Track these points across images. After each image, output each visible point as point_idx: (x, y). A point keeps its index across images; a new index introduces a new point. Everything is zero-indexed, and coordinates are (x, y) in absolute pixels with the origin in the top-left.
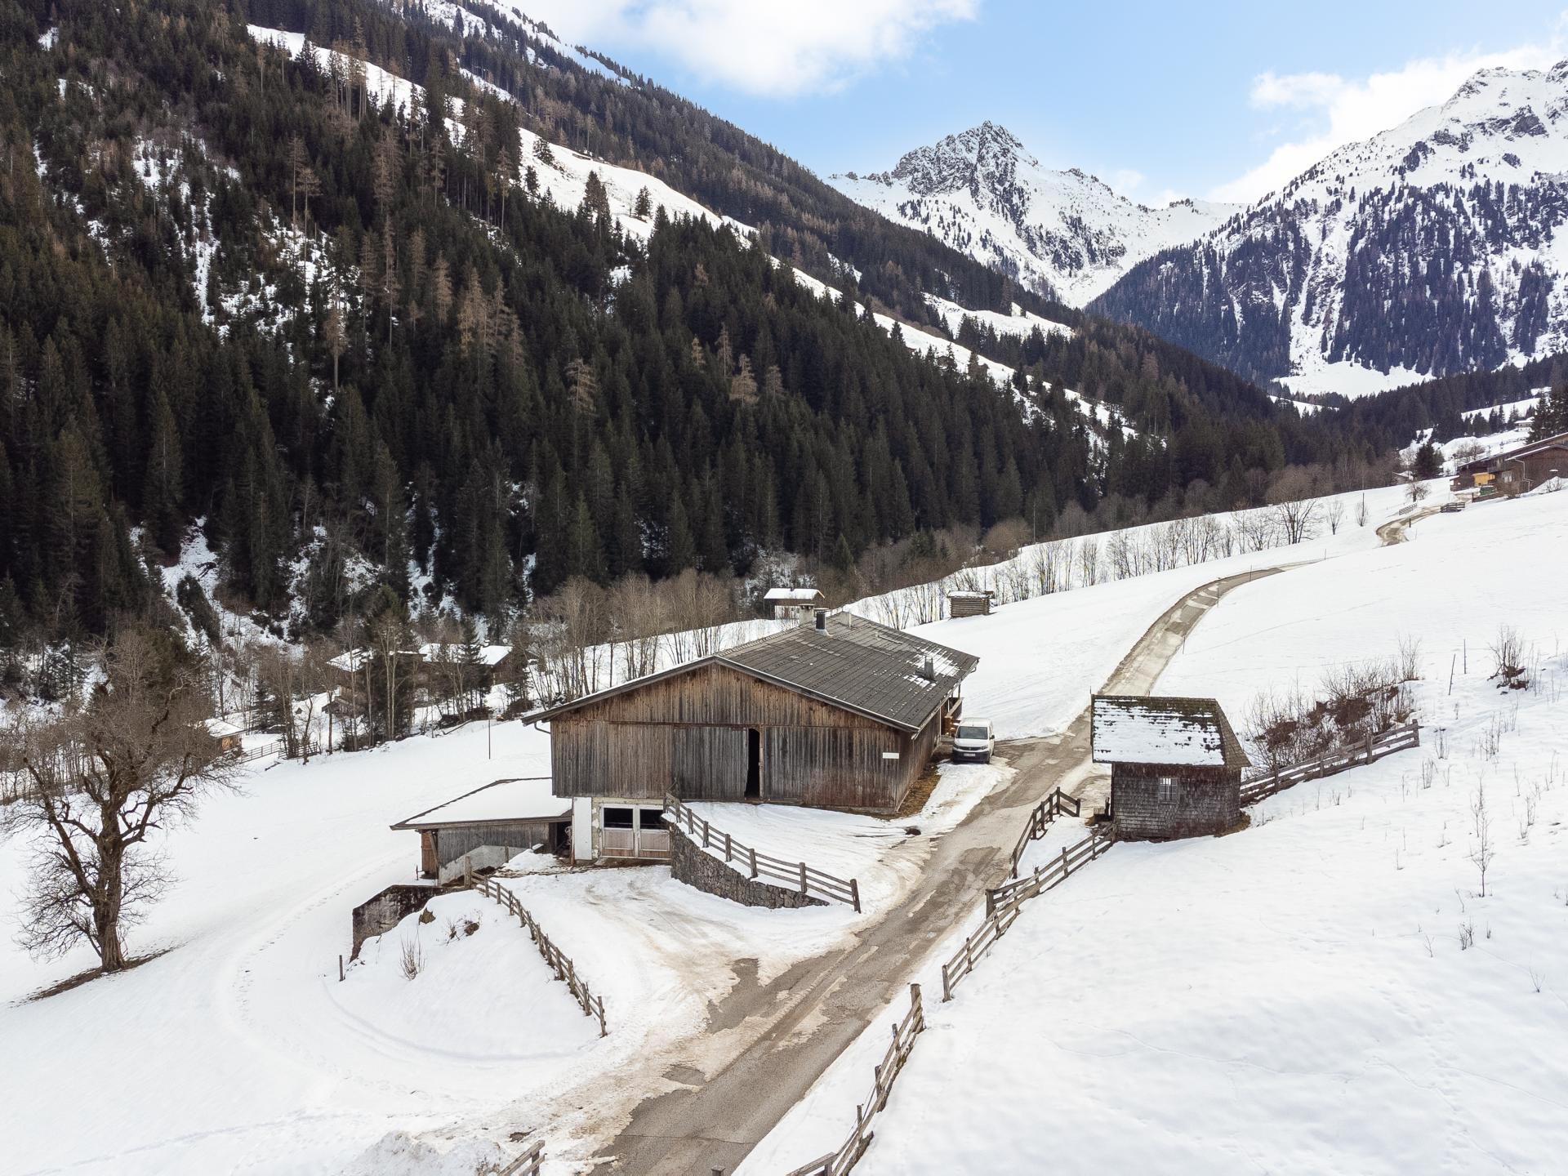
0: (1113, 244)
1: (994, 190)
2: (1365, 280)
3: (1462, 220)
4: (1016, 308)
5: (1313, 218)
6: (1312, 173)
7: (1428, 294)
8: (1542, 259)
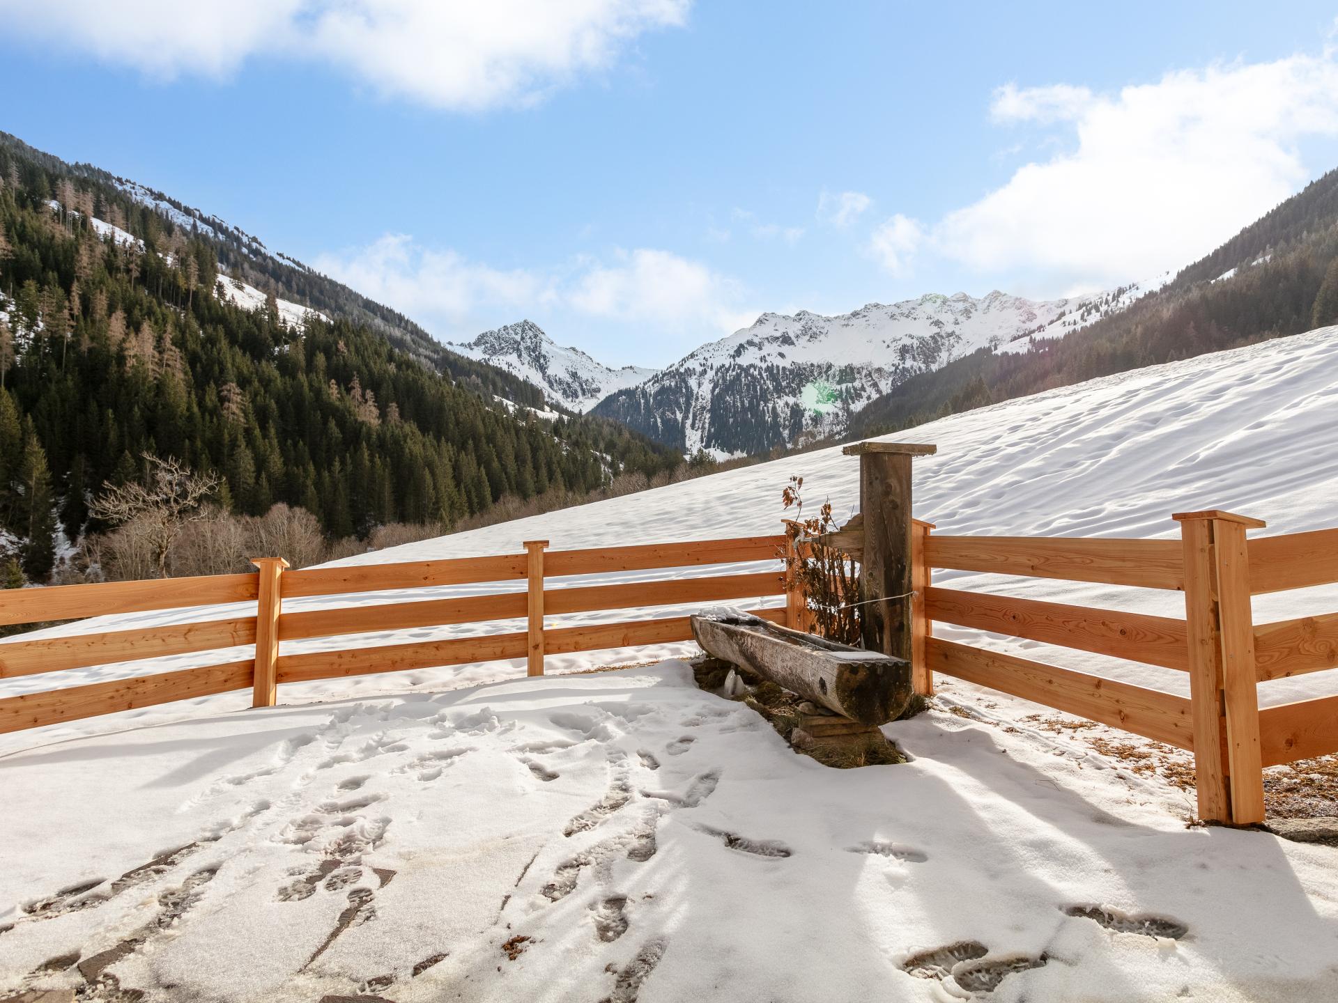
0: (594, 386)
1: (530, 355)
2: (720, 408)
3: (762, 382)
4: (547, 408)
5: (694, 377)
6: (692, 356)
7: (749, 416)
8: (798, 402)
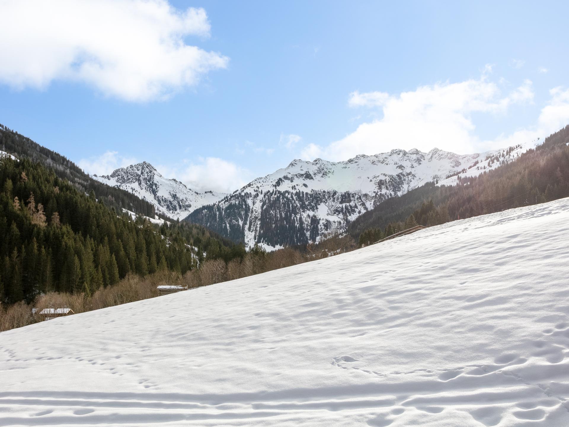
0: (187, 203)
1: (146, 184)
2: (267, 218)
3: (293, 202)
4: (157, 217)
5: (250, 198)
6: (249, 185)
7: (285, 223)
8: (316, 214)
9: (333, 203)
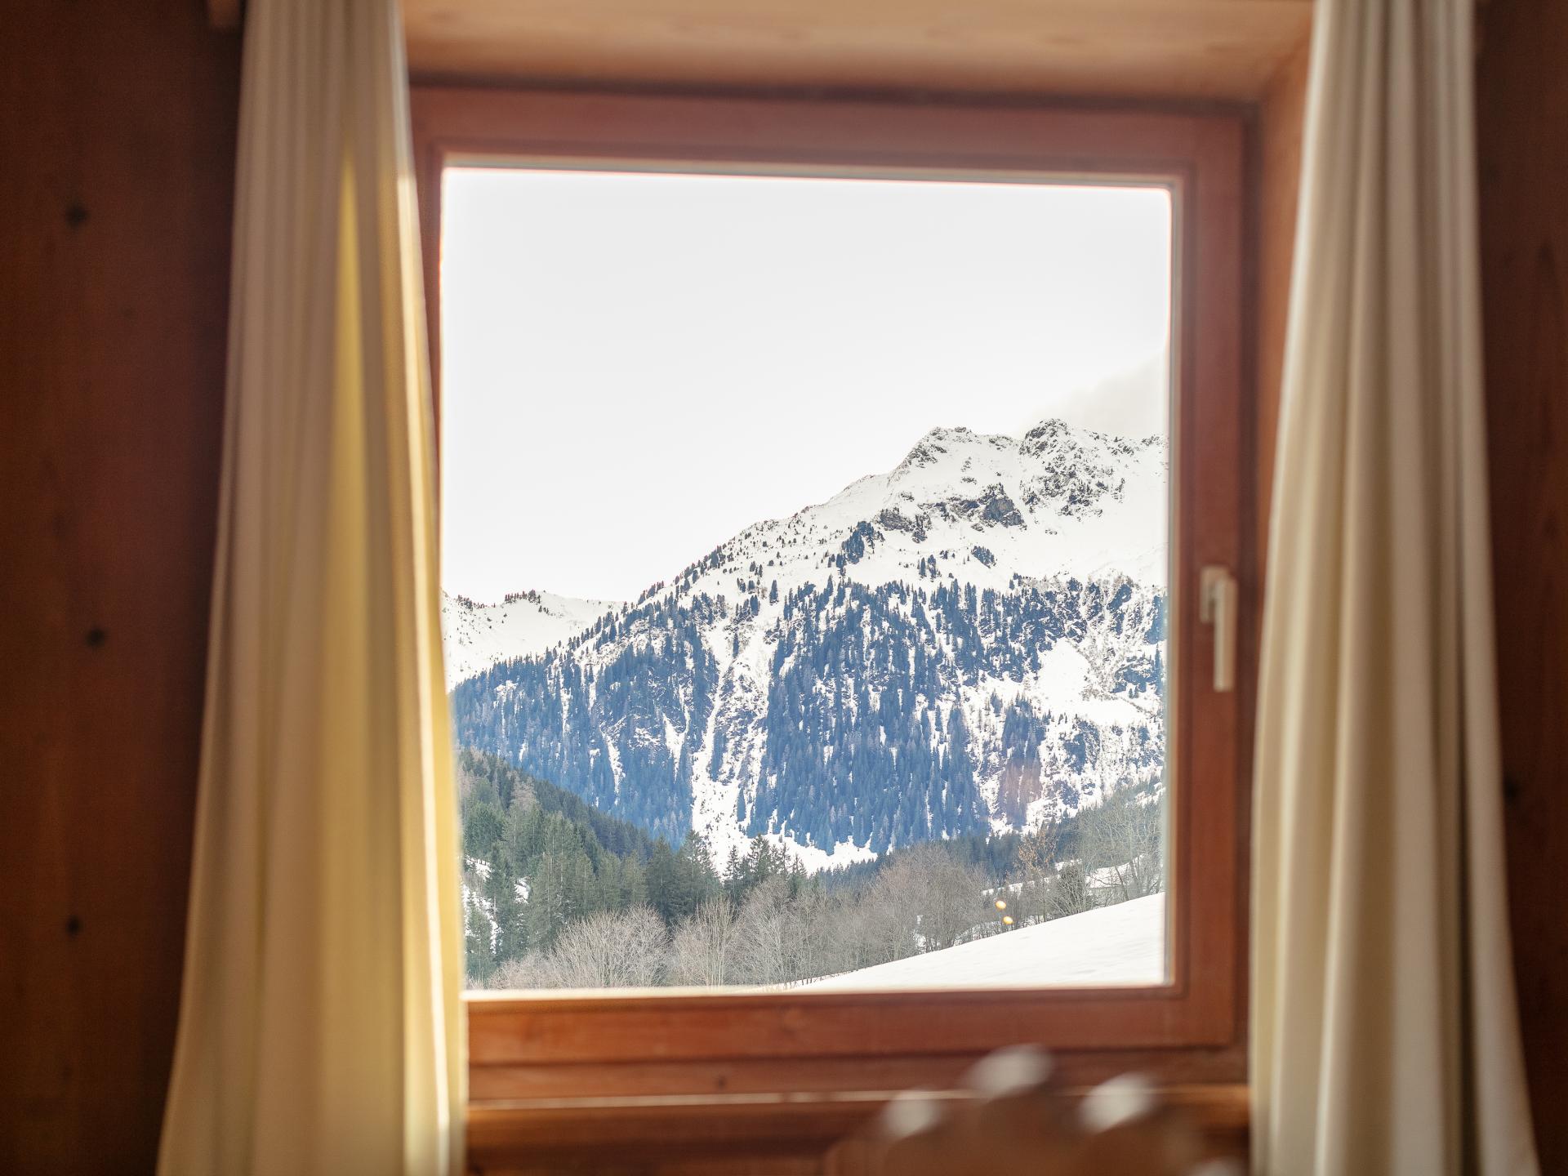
2: (796, 716)
3: (924, 636)
5: (720, 623)
6: (716, 559)
7: (883, 738)
8: (1029, 695)
9: (1112, 635)
